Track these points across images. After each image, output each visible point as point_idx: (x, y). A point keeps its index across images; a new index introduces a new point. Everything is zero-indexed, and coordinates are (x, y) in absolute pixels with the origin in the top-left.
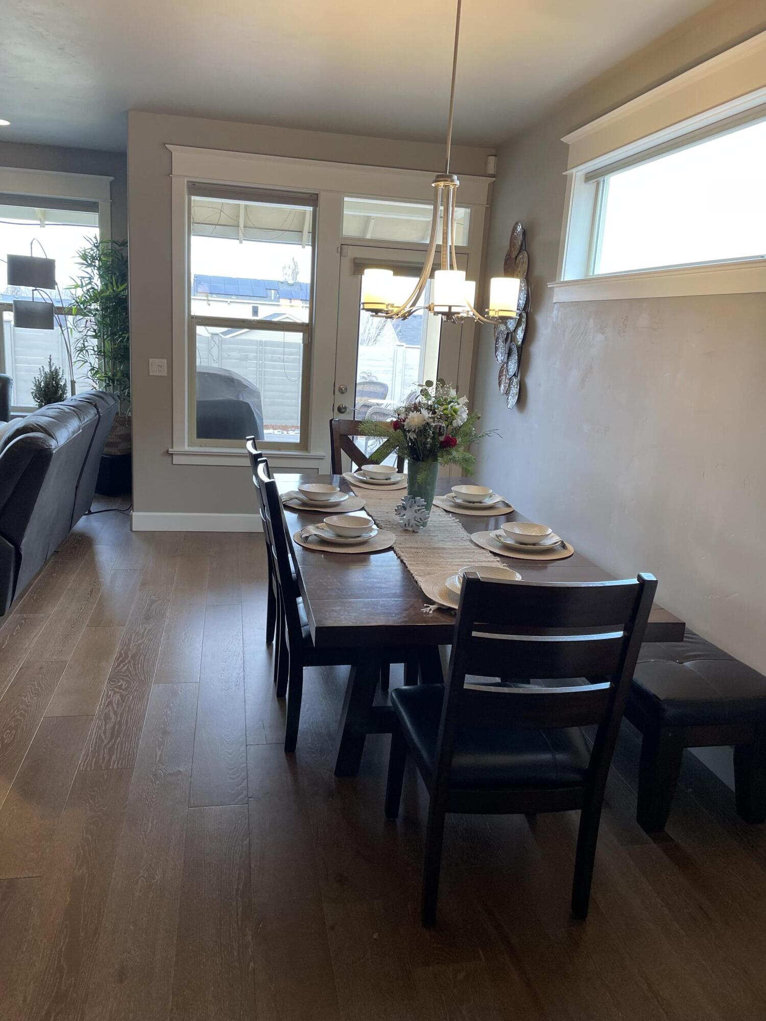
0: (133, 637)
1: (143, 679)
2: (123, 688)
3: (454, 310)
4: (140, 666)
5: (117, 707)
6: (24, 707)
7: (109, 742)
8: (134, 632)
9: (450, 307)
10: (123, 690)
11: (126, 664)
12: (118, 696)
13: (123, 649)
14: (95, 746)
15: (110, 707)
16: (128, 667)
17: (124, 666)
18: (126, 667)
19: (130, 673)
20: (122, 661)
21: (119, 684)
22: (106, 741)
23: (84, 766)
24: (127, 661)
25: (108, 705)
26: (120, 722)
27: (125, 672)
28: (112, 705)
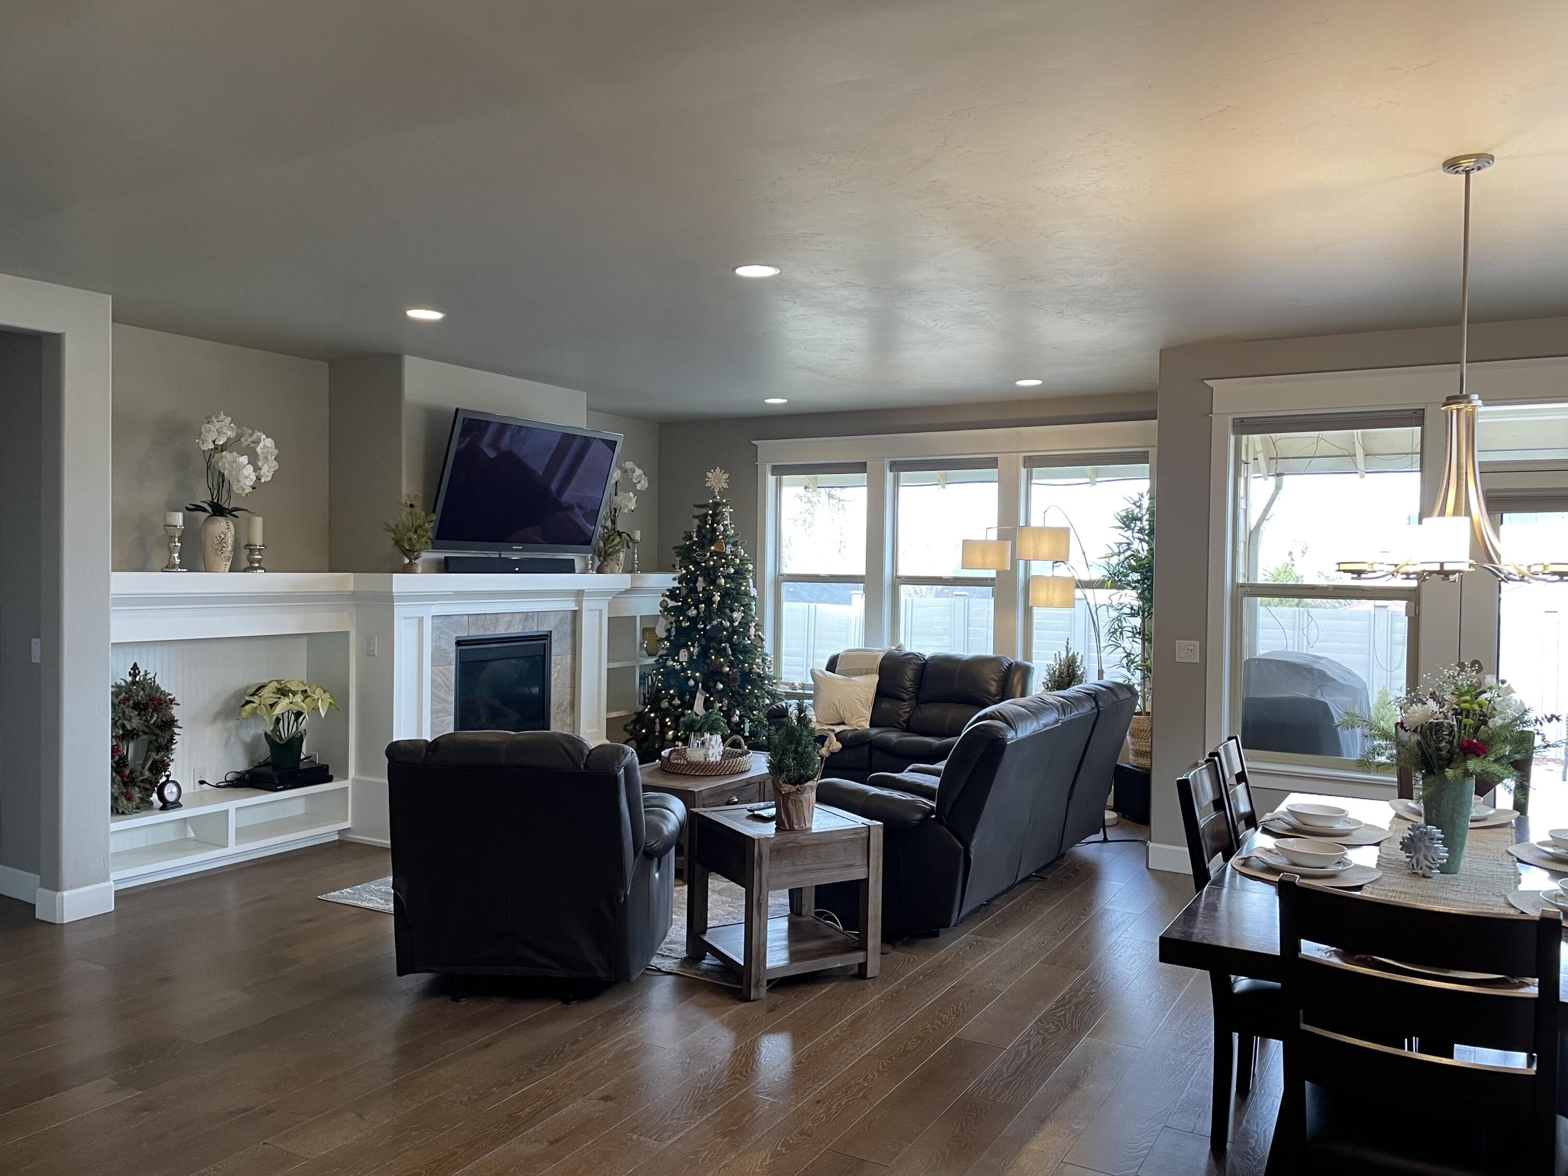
0: (1087, 985)
1: (1077, 1029)
2: (1050, 1031)
3: (1447, 567)
4: (1080, 1015)
5: (1034, 1048)
6: (939, 1022)
7: (1009, 1077)
8: (1091, 980)
9: (1442, 564)
10: (1049, 1034)
11: (1065, 1009)
12: (1040, 1038)
13: (1069, 993)
14: (992, 1077)
15: (1026, 1047)
16: (1066, 1012)
17: (1062, 1011)
18: (1063, 1012)
19: (1065, 1019)
20: (1061, 1006)
21: (1047, 1027)
22: (1005, 1076)
23: (972, 1091)
24: (1067, 1007)
25: (1024, 1044)
26: (1029, 1063)
27: (1061, 1016)
28: (1029, 1045)
